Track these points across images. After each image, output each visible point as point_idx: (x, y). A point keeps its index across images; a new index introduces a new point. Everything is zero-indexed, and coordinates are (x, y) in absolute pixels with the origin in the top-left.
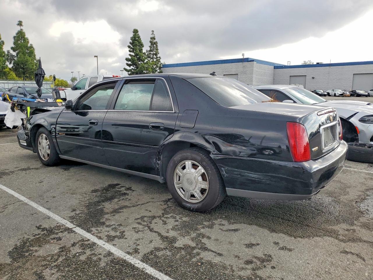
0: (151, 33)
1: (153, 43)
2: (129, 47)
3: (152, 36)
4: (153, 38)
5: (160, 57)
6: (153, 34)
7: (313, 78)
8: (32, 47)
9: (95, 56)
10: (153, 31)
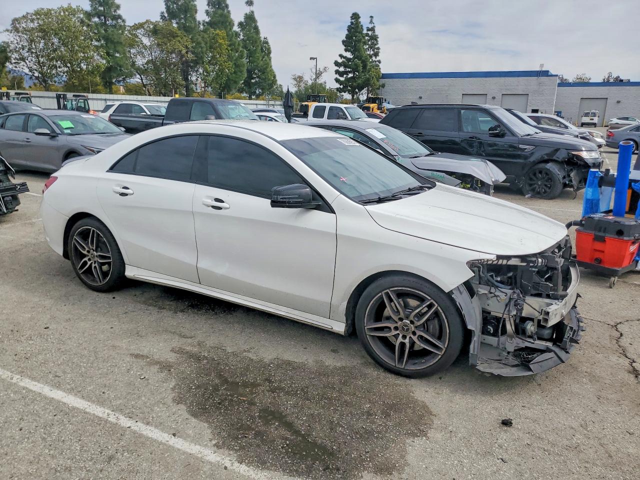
0: (369, 19)
1: (374, 38)
2: (343, 42)
3: (370, 26)
4: (373, 29)
5: (379, 62)
6: (371, 22)
7: (619, 102)
8: (267, 43)
9: (311, 59)
10: (372, 17)
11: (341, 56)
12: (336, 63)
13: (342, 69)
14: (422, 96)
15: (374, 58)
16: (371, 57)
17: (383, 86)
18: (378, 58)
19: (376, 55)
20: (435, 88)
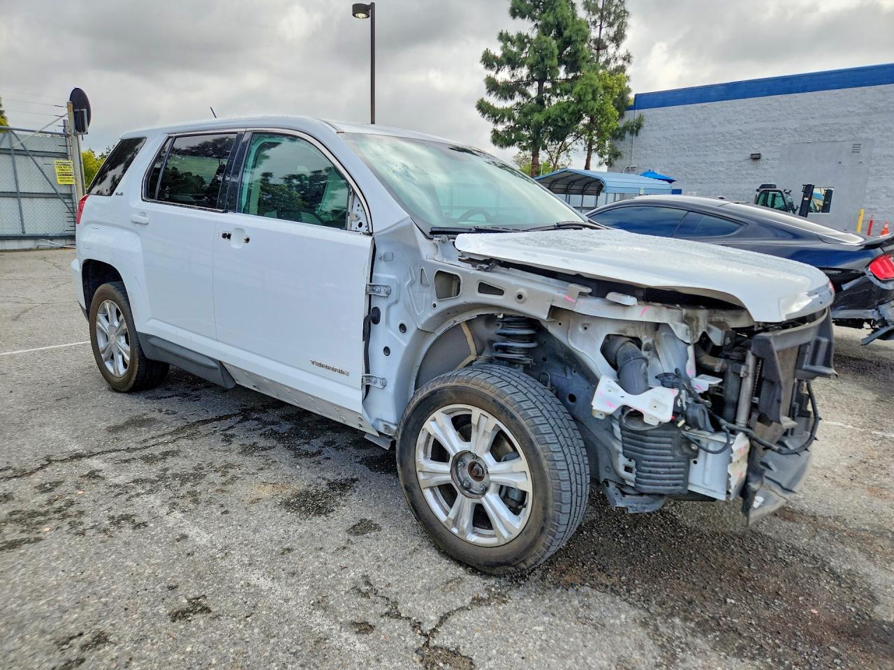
11: (504, 38)
12: (488, 61)
13: (504, 75)
14: (761, 151)
15: (611, 48)
16: (600, 45)
17: (635, 129)
18: (622, 51)
19: (618, 38)
20: (811, 122)
